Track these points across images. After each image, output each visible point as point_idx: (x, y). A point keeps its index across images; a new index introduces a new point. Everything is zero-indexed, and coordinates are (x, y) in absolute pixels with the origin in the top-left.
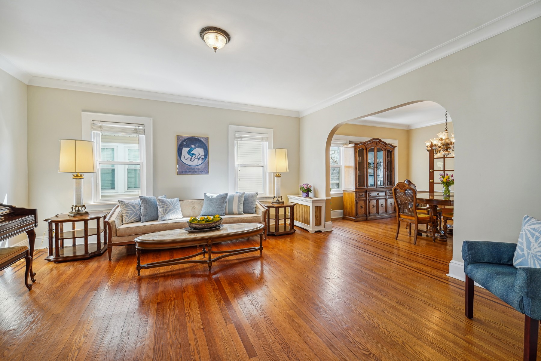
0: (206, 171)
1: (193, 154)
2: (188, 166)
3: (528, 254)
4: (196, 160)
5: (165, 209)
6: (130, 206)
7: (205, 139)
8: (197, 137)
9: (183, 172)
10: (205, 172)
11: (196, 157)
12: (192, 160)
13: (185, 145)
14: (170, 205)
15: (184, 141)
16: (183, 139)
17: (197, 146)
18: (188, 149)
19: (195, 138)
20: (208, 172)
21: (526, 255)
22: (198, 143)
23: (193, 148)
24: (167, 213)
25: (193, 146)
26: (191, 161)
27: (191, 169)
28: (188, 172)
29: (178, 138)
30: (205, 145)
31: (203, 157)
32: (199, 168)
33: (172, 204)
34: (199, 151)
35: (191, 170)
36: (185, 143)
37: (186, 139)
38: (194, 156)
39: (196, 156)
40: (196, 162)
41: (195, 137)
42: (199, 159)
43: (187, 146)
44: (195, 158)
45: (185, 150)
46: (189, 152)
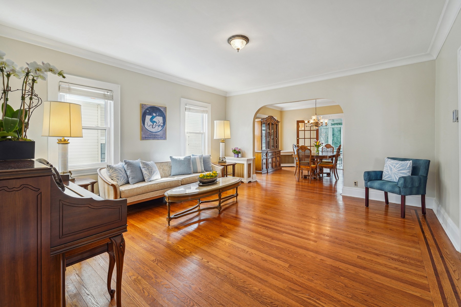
0: (164, 137)
1: (154, 122)
2: (150, 132)
3: (391, 173)
4: (157, 127)
5: (150, 171)
6: (118, 170)
7: (164, 108)
8: (157, 107)
9: (146, 138)
10: (164, 138)
11: (157, 125)
12: (154, 127)
13: (148, 113)
14: (153, 167)
15: (147, 109)
16: (146, 108)
17: (157, 114)
18: (150, 117)
19: (156, 107)
20: (165, 138)
21: (390, 174)
22: (158, 112)
23: (154, 116)
24: (153, 175)
25: (154, 114)
26: (153, 127)
27: (152, 135)
28: (150, 138)
29: (142, 106)
30: (164, 114)
31: (162, 125)
32: (159, 134)
34: (159, 119)
35: (152, 136)
36: (148, 111)
37: (149, 108)
38: (155, 124)
39: (156, 124)
40: (157, 129)
41: (156, 106)
42: (159, 126)
43: (150, 114)
44: (155, 125)
45: (148, 118)
46: (151, 120)
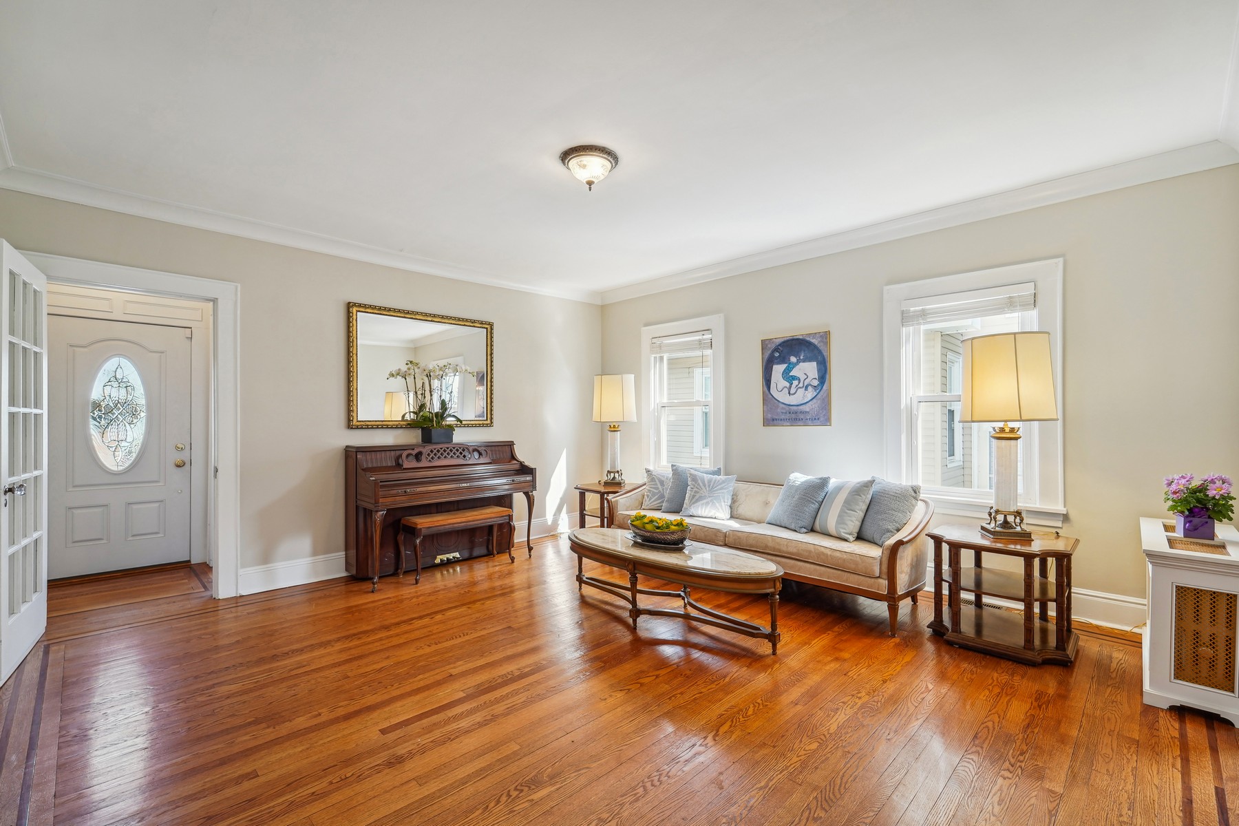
0: (823, 416)
1: (794, 378)
2: (783, 406)
4: (801, 391)
7: (821, 336)
8: (801, 337)
9: (773, 420)
10: (822, 419)
11: (801, 385)
12: (793, 391)
13: (777, 358)
14: (703, 487)
15: (776, 350)
16: (773, 346)
17: (802, 358)
18: (783, 367)
19: (798, 339)
20: (827, 421)
22: (804, 351)
23: (793, 363)
25: (793, 359)
26: (789, 393)
27: (790, 413)
28: (784, 419)
29: (764, 344)
30: (820, 352)
31: (816, 383)
32: (808, 410)
33: (707, 486)
34: (807, 370)
35: (789, 415)
36: (777, 354)
37: (780, 345)
38: (795, 383)
39: (799, 383)
40: (801, 397)
41: (797, 337)
42: (806, 388)
43: (783, 360)
44: (797, 386)
45: (778, 369)
46: (787, 375)
